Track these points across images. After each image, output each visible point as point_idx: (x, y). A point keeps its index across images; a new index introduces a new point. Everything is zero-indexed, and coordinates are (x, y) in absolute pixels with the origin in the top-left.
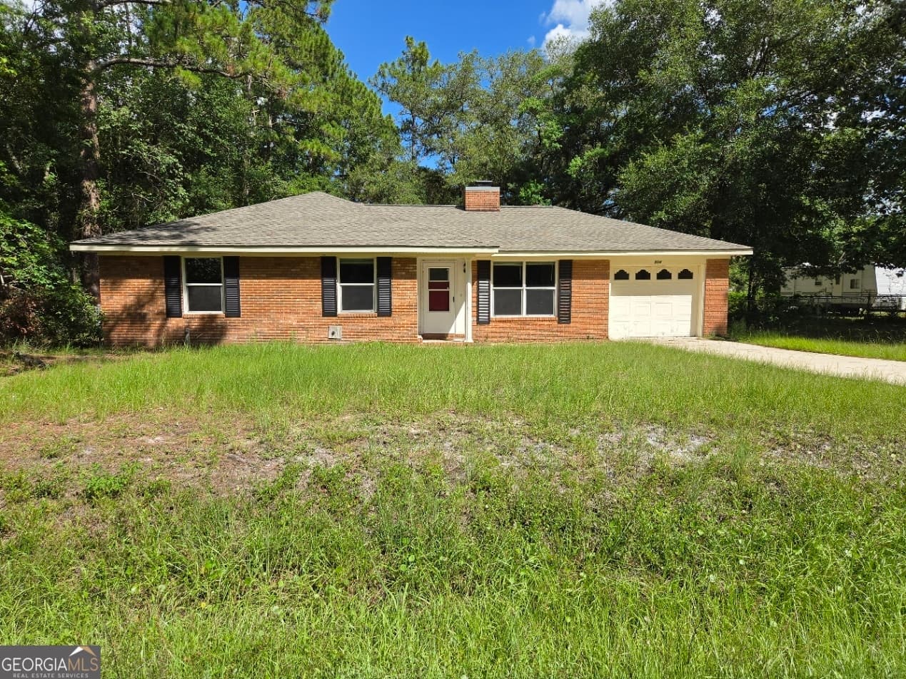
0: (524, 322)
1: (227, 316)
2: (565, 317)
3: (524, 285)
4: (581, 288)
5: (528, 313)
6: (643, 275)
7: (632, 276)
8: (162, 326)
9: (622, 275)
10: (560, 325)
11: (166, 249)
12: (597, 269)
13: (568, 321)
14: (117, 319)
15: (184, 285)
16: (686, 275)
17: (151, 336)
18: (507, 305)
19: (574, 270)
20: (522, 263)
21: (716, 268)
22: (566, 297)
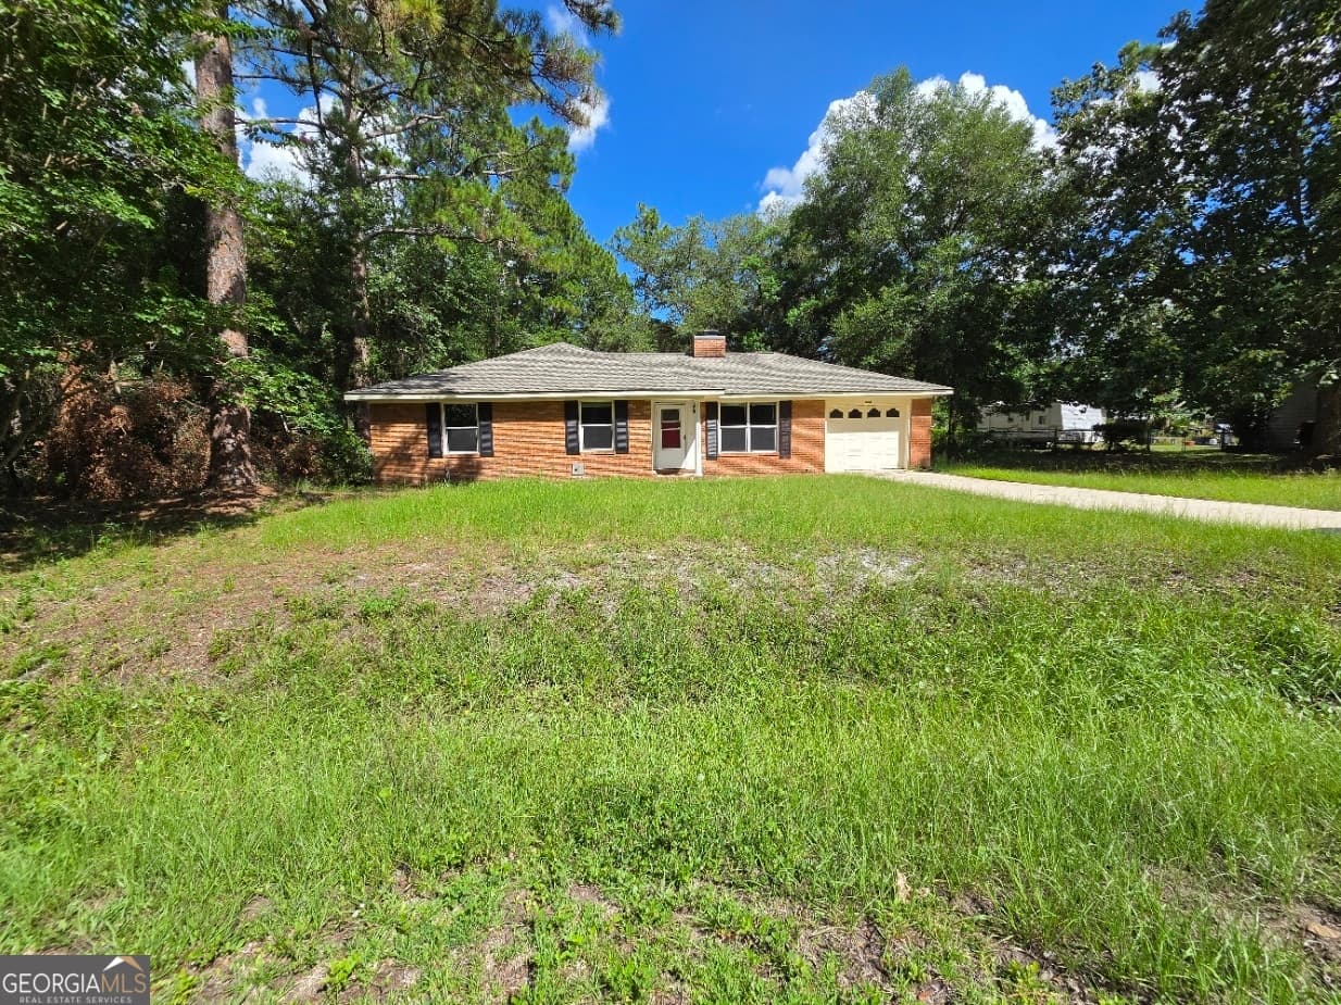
0: (748, 457)
1: (482, 456)
2: (785, 453)
3: (748, 424)
4: (799, 427)
5: (752, 449)
6: (855, 414)
7: (846, 415)
8: (426, 466)
9: (836, 414)
10: (781, 460)
11: (427, 397)
12: (815, 408)
13: (788, 456)
14: (387, 460)
15: (444, 429)
16: (893, 413)
17: (415, 474)
18: (733, 442)
19: (794, 411)
20: (746, 404)
21: (920, 407)
22: (786, 434)
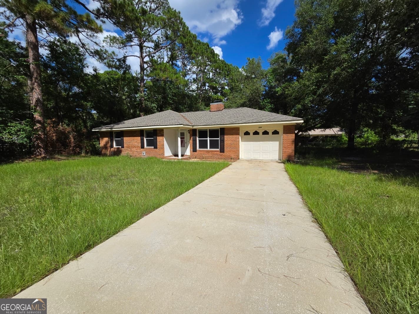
0: (208, 152)
1: (122, 148)
2: (222, 150)
3: (208, 138)
4: (228, 139)
5: (210, 148)
6: (256, 133)
7: (251, 134)
8: (110, 150)
9: (247, 133)
10: (221, 153)
12: (235, 131)
13: (224, 152)
14: (103, 148)
15: (114, 139)
16: (276, 132)
17: (108, 153)
18: (203, 145)
19: (226, 132)
20: (207, 129)
21: (288, 129)
22: (223, 141)
